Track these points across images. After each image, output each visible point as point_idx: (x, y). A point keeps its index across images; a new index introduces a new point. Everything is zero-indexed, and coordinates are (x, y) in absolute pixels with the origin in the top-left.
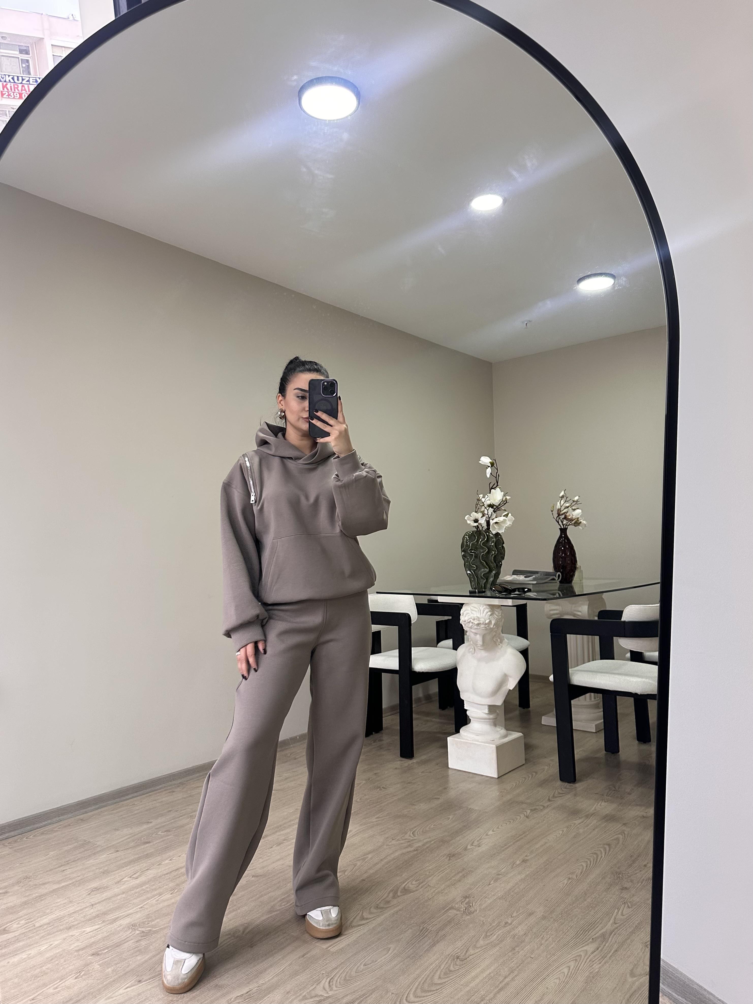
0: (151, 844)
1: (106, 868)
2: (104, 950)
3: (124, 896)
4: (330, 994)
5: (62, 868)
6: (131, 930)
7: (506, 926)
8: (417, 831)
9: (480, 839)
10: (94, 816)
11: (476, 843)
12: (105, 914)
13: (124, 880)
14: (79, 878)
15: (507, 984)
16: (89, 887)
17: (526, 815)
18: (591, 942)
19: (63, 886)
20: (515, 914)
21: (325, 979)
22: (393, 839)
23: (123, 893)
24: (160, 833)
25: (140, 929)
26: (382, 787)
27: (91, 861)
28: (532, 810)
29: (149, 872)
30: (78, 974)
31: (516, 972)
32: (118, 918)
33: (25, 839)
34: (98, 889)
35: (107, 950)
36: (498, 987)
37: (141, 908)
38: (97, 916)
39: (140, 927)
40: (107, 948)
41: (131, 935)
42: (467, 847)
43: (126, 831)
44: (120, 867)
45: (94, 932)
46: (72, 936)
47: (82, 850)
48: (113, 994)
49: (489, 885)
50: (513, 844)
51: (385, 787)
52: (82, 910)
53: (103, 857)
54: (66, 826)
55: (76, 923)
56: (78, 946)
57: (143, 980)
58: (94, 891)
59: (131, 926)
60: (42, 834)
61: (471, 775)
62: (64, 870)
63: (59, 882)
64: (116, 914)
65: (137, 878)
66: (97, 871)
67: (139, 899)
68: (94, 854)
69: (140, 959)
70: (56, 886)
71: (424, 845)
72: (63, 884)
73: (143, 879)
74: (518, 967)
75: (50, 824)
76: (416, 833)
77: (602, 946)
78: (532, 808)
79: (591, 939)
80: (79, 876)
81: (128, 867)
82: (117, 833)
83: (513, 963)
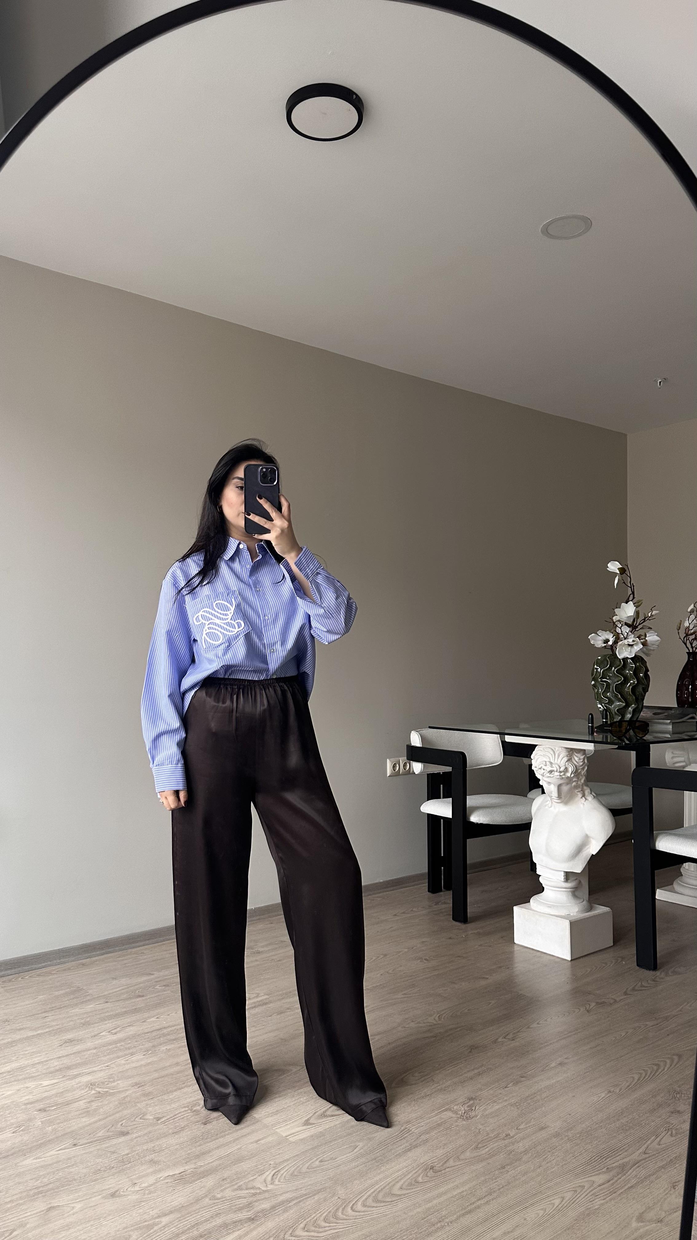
0: (143, 998)
1: (88, 1019)
2: (52, 1106)
3: (94, 1051)
4: (268, 1189)
5: (44, 1015)
6: (87, 1089)
7: (505, 1138)
8: (444, 1015)
9: (518, 1032)
10: (98, 962)
11: (510, 1036)
12: (69, 1068)
13: (102, 1034)
14: (58, 1027)
15: (479, 1207)
16: (64, 1038)
17: (588, 1008)
18: (605, 1173)
19: (38, 1034)
20: (522, 1127)
21: (270, 1170)
22: (413, 1021)
23: (95, 1048)
24: (157, 987)
25: (97, 1089)
26: (425, 959)
27: (77, 1010)
28: (597, 1003)
29: (131, 1028)
30: (17, 1129)
31: (495, 1195)
32: (80, 1074)
33: (20, 979)
34: (71, 1041)
35: (55, 1107)
36: (465, 1208)
37: (107, 1066)
38: (60, 1070)
39: (98, 1087)
40: (56, 1105)
41: (86, 1094)
42: (497, 1039)
43: (124, 981)
44: (103, 1020)
45: (50, 1086)
46: (27, 1088)
47: (72, 997)
48: (43, 1154)
49: (506, 1087)
50: (557, 1041)
51: (428, 958)
52: (47, 1061)
53: (90, 1007)
54: (65, 970)
55: (37, 1074)
56: (28, 1099)
57: (79, 1144)
58: (68, 1042)
59: (90, 1085)
60: (39, 975)
61: (538, 954)
62: (45, 1017)
63: (36, 1029)
64: (79, 1070)
65: (115, 1034)
66: (78, 1021)
67: (108, 1057)
68: (82, 1003)
69: (85, 1120)
70: (31, 1034)
71: (446, 1031)
72: (39, 1032)
73: (120, 1035)
74: (499, 1189)
75: (50, 966)
76: (443, 1017)
77: (616, 1179)
78: (598, 1001)
79: (606, 1168)
80: (57, 1025)
81: (110, 1021)
82: (114, 982)
83: (495, 1184)
